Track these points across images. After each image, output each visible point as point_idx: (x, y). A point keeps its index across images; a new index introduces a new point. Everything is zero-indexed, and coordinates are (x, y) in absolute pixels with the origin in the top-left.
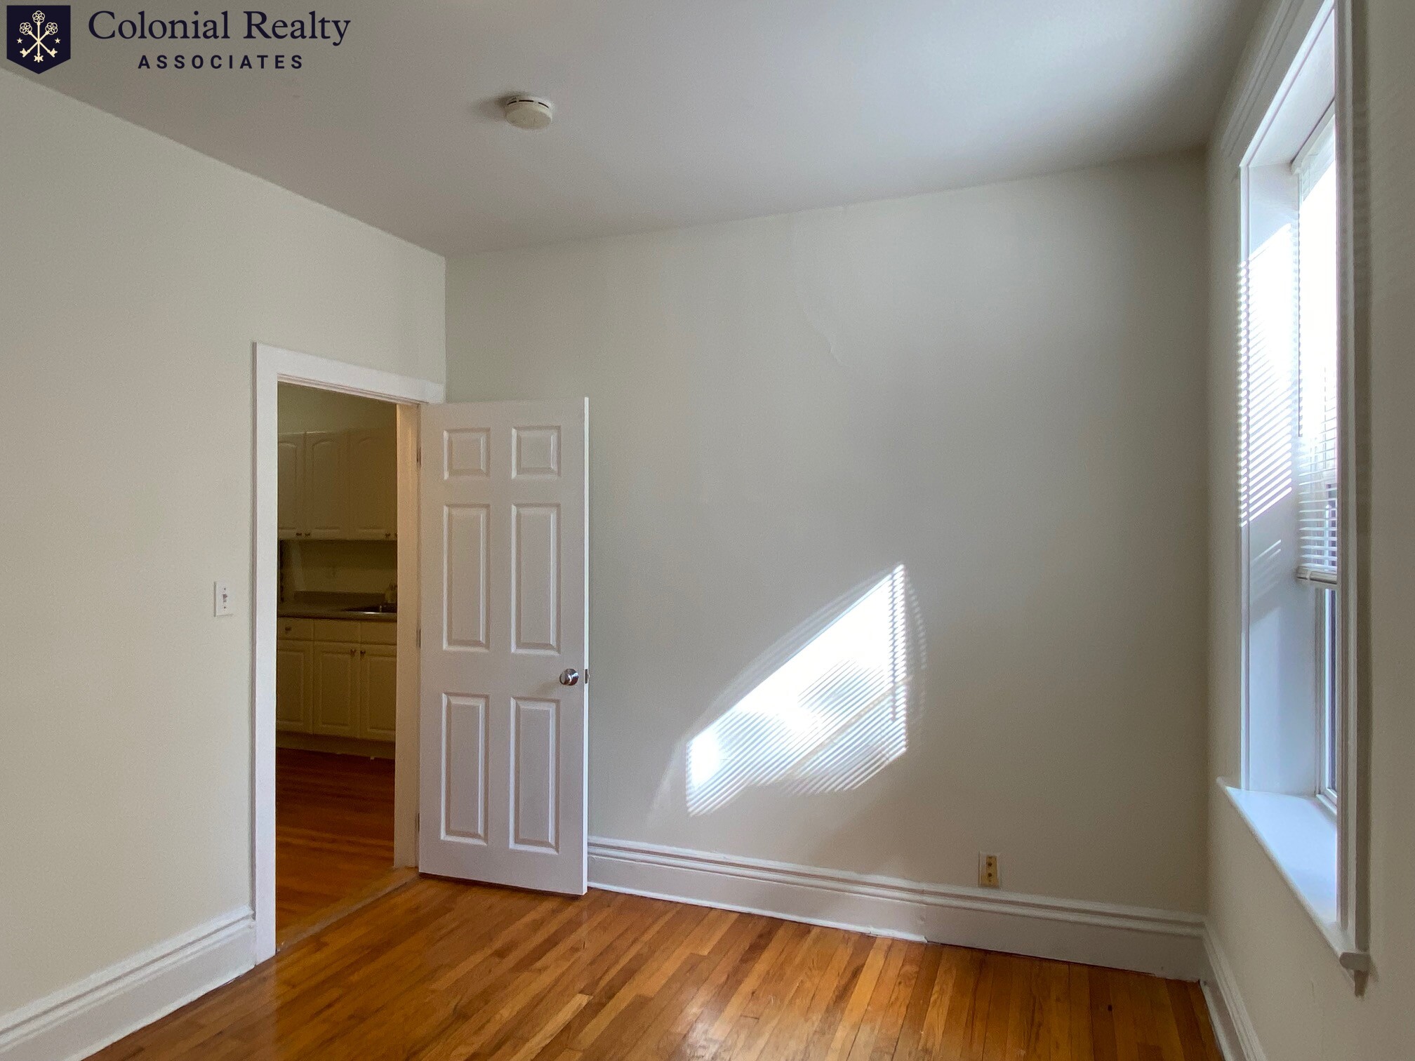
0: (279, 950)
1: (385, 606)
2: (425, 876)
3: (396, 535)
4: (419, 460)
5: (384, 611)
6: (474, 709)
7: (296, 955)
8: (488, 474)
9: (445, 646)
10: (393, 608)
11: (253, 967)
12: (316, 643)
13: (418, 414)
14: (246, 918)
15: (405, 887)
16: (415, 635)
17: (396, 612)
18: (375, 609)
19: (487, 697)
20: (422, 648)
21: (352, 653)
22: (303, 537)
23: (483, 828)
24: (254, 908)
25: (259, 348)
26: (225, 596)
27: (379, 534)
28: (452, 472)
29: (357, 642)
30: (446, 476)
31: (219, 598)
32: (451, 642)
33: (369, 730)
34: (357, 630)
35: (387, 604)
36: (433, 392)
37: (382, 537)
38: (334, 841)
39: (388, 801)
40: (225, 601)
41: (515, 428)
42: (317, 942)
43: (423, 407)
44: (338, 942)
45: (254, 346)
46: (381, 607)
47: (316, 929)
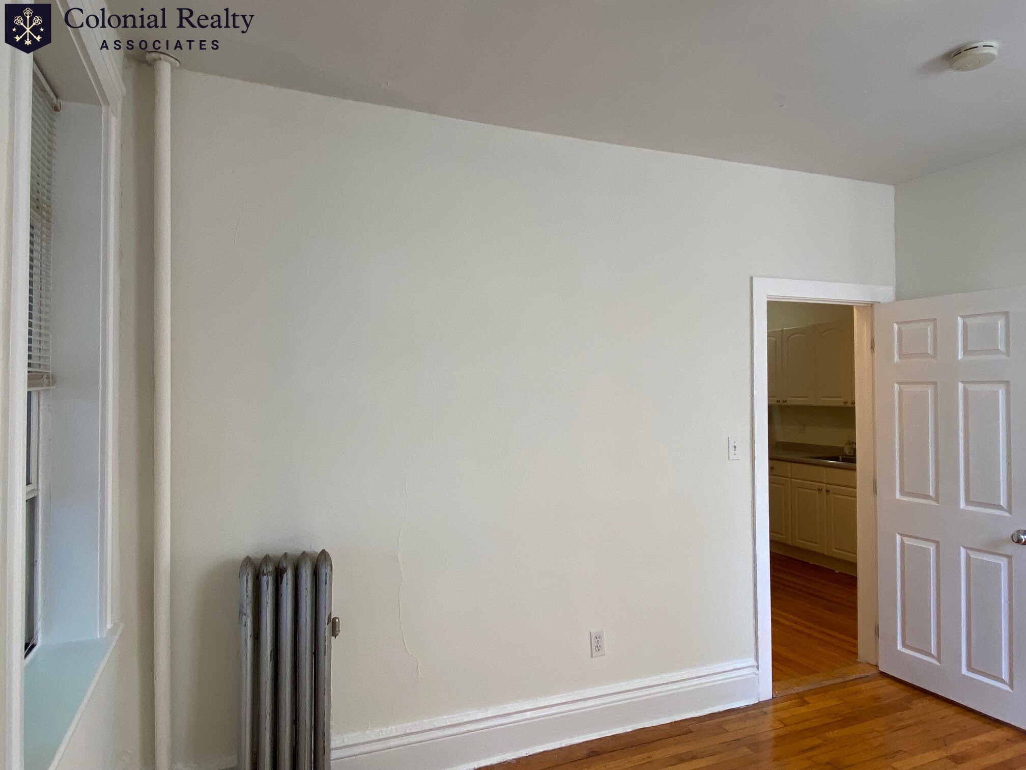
0: (774, 696)
1: (845, 457)
2: (884, 675)
3: (854, 403)
4: (872, 347)
5: (843, 460)
6: (926, 551)
7: (785, 704)
8: (934, 356)
9: (898, 496)
10: (852, 459)
11: (757, 702)
12: (792, 480)
13: (872, 312)
14: (752, 666)
15: (866, 679)
16: (872, 482)
17: (856, 463)
18: (836, 459)
19: (937, 543)
20: (878, 495)
21: (820, 490)
22: (781, 403)
23: (935, 649)
24: (757, 661)
25: (755, 279)
26: (735, 447)
27: (838, 402)
28: (901, 355)
29: (824, 483)
30: (896, 359)
31: (731, 449)
32: (903, 493)
33: (834, 550)
34: (823, 473)
35: (846, 455)
36: (884, 293)
37: (842, 404)
38: (811, 628)
39: (851, 609)
40: (735, 450)
41: (961, 316)
42: (801, 699)
43: (875, 306)
44: (817, 704)
45: (752, 278)
46: (841, 457)
47: (800, 689)
